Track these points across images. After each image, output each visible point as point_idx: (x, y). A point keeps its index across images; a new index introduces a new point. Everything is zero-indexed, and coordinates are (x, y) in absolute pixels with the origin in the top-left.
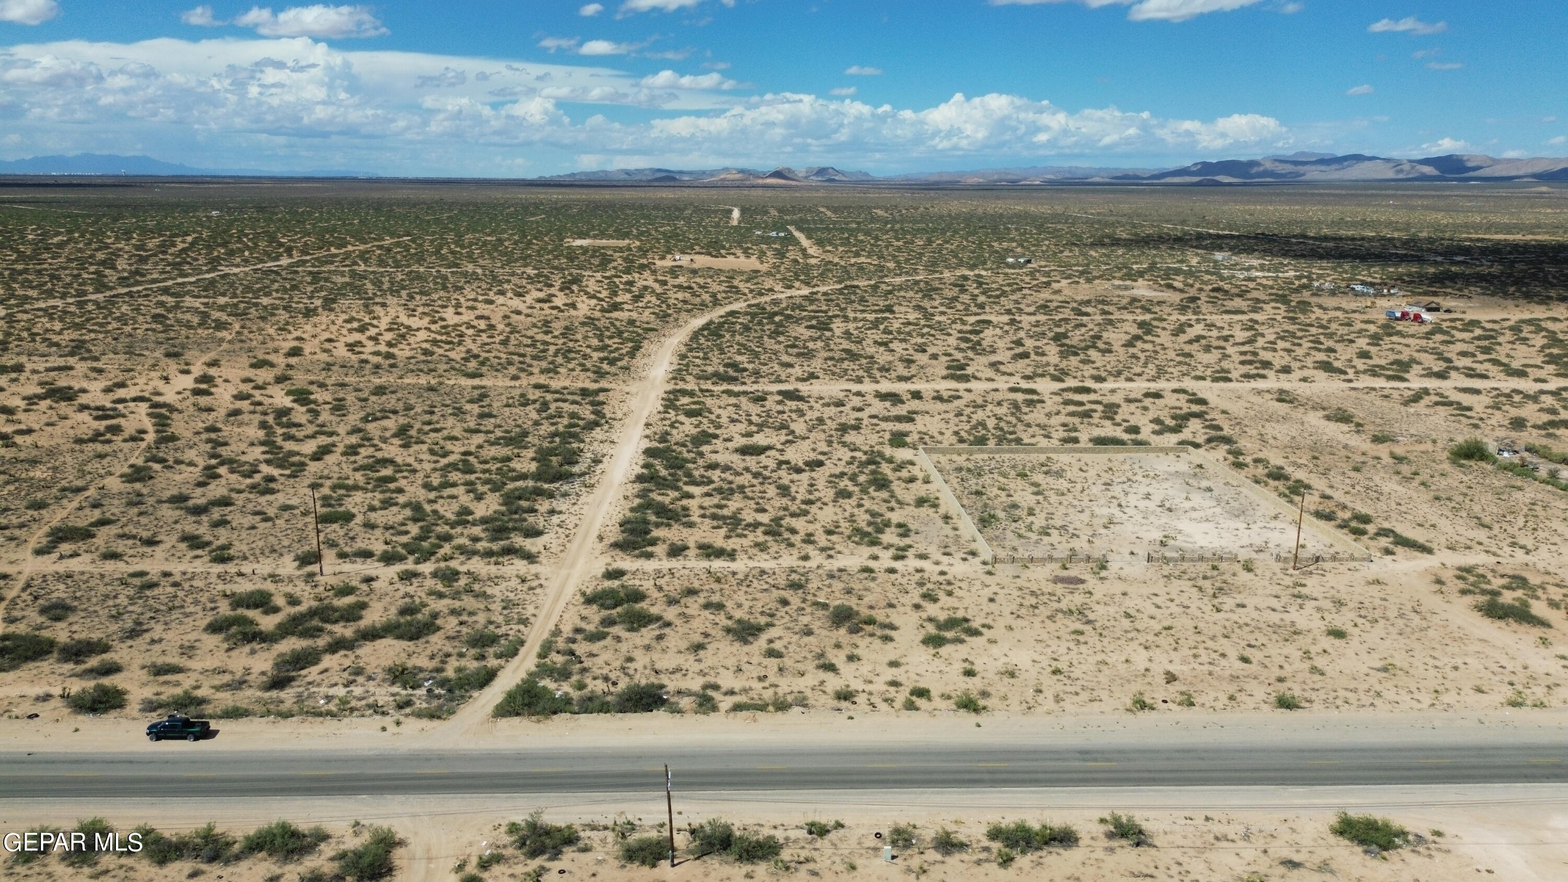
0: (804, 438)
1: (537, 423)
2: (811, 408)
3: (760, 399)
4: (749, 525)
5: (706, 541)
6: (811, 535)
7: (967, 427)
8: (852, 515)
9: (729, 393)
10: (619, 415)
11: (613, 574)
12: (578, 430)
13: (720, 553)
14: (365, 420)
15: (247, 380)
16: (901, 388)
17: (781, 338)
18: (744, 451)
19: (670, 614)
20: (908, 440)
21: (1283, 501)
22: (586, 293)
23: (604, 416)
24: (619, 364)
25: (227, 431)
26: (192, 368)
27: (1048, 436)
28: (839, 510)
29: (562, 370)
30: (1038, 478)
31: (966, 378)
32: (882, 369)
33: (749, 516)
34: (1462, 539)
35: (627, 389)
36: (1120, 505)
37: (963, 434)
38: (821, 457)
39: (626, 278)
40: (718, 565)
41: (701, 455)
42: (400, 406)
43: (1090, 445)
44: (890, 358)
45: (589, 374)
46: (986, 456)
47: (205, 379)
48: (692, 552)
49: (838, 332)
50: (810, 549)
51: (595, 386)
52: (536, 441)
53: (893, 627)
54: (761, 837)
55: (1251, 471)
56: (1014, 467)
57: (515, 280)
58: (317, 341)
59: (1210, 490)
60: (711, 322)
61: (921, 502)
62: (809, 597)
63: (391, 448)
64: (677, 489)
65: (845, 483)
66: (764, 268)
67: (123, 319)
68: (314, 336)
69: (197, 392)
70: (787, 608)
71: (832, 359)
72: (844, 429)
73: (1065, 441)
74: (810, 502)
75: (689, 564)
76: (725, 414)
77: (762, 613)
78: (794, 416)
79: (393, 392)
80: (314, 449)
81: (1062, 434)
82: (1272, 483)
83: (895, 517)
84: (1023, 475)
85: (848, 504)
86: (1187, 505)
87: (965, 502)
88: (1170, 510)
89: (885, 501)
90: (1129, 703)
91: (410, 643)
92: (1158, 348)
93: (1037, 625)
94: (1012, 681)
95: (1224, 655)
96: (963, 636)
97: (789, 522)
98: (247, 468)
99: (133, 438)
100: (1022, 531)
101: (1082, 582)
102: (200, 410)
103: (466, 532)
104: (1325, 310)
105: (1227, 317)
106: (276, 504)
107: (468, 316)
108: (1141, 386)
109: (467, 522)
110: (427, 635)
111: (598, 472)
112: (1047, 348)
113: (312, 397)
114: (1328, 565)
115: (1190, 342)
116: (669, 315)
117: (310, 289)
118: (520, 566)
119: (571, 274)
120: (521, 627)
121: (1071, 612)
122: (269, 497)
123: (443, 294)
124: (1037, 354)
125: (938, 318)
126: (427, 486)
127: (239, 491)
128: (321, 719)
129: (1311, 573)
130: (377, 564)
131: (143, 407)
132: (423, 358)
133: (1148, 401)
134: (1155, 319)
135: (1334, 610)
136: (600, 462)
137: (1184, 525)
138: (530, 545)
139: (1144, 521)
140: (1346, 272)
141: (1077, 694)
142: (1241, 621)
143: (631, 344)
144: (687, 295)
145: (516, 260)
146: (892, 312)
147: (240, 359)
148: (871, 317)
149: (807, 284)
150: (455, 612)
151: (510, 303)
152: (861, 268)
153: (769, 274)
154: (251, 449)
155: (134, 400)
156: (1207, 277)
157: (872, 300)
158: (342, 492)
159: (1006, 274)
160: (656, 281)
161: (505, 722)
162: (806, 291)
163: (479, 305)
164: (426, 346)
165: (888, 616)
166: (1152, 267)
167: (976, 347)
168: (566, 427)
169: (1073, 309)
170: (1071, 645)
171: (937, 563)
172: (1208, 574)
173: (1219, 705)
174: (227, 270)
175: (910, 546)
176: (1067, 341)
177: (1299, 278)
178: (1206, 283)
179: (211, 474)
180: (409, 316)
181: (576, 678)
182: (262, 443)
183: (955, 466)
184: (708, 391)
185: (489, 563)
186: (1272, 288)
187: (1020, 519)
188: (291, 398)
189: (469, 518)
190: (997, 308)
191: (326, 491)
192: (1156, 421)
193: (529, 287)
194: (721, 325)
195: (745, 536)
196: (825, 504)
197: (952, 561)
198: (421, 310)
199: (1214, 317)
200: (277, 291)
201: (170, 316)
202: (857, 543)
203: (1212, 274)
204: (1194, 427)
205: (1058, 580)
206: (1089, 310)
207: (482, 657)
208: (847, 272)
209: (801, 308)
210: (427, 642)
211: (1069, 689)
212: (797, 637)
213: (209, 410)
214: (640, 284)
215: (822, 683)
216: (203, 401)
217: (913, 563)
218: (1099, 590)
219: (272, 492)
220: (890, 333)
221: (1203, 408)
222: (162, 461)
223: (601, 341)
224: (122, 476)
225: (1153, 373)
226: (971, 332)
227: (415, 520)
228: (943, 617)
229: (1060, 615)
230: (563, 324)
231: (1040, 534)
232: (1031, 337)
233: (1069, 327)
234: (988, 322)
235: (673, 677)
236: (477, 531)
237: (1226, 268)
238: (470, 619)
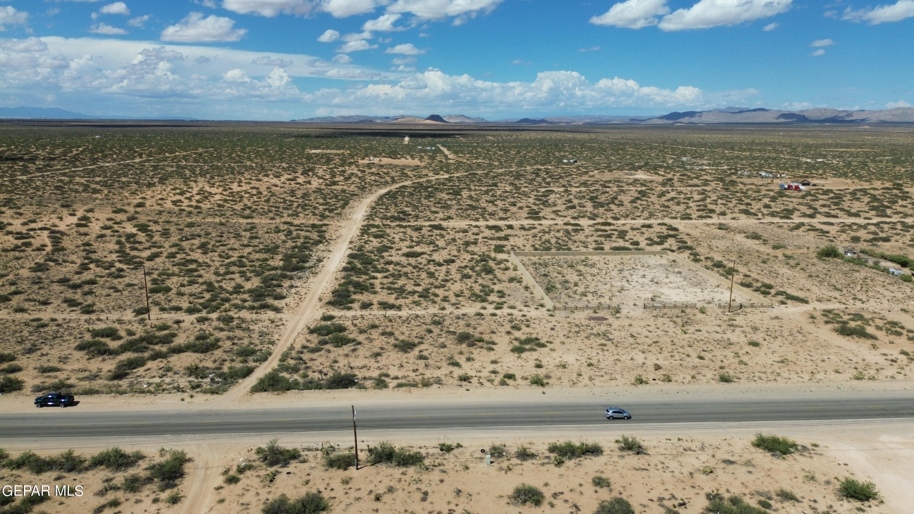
0: (444, 249)
1: (284, 242)
2: (448, 234)
3: (418, 229)
4: (410, 292)
5: (383, 301)
6: (446, 297)
7: (540, 243)
8: (471, 287)
10: (334, 237)
11: (327, 318)
12: (309, 245)
13: (392, 307)
14: (181, 240)
15: (109, 219)
16: (501, 223)
17: (432, 199)
18: (408, 255)
19: (361, 338)
20: (505, 249)
21: (723, 278)
22: (317, 176)
23: (325, 238)
24: (335, 212)
25: (95, 245)
26: (77, 213)
27: (586, 247)
28: (463, 285)
29: (301, 215)
30: (581, 268)
31: (539, 219)
32: (491, 214)
33: (410, 288)
34: (825, 296)
35: (339, 224)
36: (628, 281)
37: (537, 246)
38: (453, 258)
39: (341, 169)
40: (390, 313)
41: (383, 257)
42: (203, 233)
43: (611, 251)
44: (495, 209)
45: (317, 217)
46: (550, 257)
47: (85, 218)
48: (375, 307)
49: (465, 196)
50: (446, 304)
51: (320, 223)
52: (284, 251)
53: (494, 343)
54: (412, 453)
55: (704, 263)
56: (566, 262)
57: (275, 169)
58: (154, 200)
59: (680, 273)
60: (391, 191)
61: (511, 280)
62: (445, 329)
63: (196, 254)
64: (367, 274)
65: (468, 271)
66: (422, 164)
67: (37, 188)
68: (153, 197)
69: (78, 225)
70: (431, 335)
71: (461, 209)
72: (467, 244)
73: (596, 249)
74: (446, 281)
75: (373, 313)
76: (397, 237)
77: (416, 337)
78: (438, 238)
79: (199, 226)
80: (149, 255)
81: (594, 245)
82: (716, 269)
83: (497, 288)
84: (572, 266)
85: (469, 282)
86: (667, 280)
87: (538, 280)
88: (657, 283)
89: (491, 280)
90: (633, 380)
91: (202, 355)
92: (650, 204)
93: (579, 341)
94: (564, 370)
95: (688, 356)
96: (535, 347)
97: (433, 290)
98: (106, 264)
99: (38, 249)
100: (571, 294)
101: (606, 319)
102: (81, 234)
103: (239, 297)
104: (745, 185)
105: (689, 188)
106: (124, 283)
107: (245, 187)
108: (639, 222)
109: (240, 292)
110: (212, 350)
111: (320, 266)
112: (586, 204)
113: (149, 228)
114: (748, 310)
115: (668, 200)
116: (366, 188)
117: (151, 174)
118: (271, 314)
119: (308, 167)
120: (270, 346)
121: (599, 334)
122: (119, 280)
123: (231, 176)
124: (580, 206)
125: (522, 189)
126: (217, 274)
127: (101, 277)
128: (144, 395)
129: (739, 314)
130: (184, 314)
131: (46, 233)
132: (218, 208)
133: (644, 230)
134: (648, 189)
135: (752, 332)
136: (322, 261)
137: (665, 290)
138: (277, 303)
139: (642, 289)
140: (756, 167)
141: (602, 376)
142: (699, 339)
143: (342, 202)
144: (377, 178)
145: (276, 160)
146: (497, 186)
147: (106, 209)
148: (485, 189)
149: (447, 172)
150: (229, 338)
151: (271, 181)
152: (479, 165)
153: (425, 167)
154: (110, 255)
155: (40, 229)
156: (677, 169)
157: (485, 180)
158: (165, 277)
159: (563, 168)
160: (359, 170)
161: (257, 395)
162: (447, 176)
163: (253, 182)
164: (219, 202)
165: (491, 338)
166: (647, 164)
167: (546, 204)
168: (302, 243)
169: (601, 185)
170: (599, 351)
171: (521, 311)
172: (680, 315)
173: (686, 381)
174: (102, 164)
175: (505, 302)
176: (598, 200)
177: (730, 169)
178: (677, 172)
179: (84, 268)
180: (210, 187)
181: (301, 372)
182: (117, 252)
183: (531, 262)
184: (387, 225)
185: (252, 313)
186: (715, 174)
187: (569, 288)
188: (136, 229)
189: (242, 290)
190: (557, 184)
191: (155, 276)
192: (649, 239)
193: (283, 173)
194: (396, 193)
195: (407, 298)
196: (456, 282)
197: (529, 309)
198: (218, 184)
199: (682, 189)
200: (132, 175)
201: (66, 187)
202: (474, 301)
203: (681, 167)
204: (671, 242)
205: (591, 319)
206: (610, 185)
207: (246, 361)
208: (471, 167)
209: (444, 184)
210: (212, 354)
211: (597, 374)
212: (437, 349)
213: (86, 234)
214: (349, 172)
215: (451, 372)
216: (82, 230)
217: (506, 310)
218: (616, 323)
219: (122, 277)
220: (496, 196)
221: (676, 233)
222: (55, 261)
223: (325, 200)
224: (30, 268)
225: (647, 215)
226: (542, 196)
227: (208, 291)
228: (523, 337)
229: (592, 336)
230: (302, 192)
231: (581, 295)
232: (577, 198)
233: (598, 193)
234: (553, 191)
235: (361, 370)
236: (245, 296)
237: (688, 164)
238: (239, 342)
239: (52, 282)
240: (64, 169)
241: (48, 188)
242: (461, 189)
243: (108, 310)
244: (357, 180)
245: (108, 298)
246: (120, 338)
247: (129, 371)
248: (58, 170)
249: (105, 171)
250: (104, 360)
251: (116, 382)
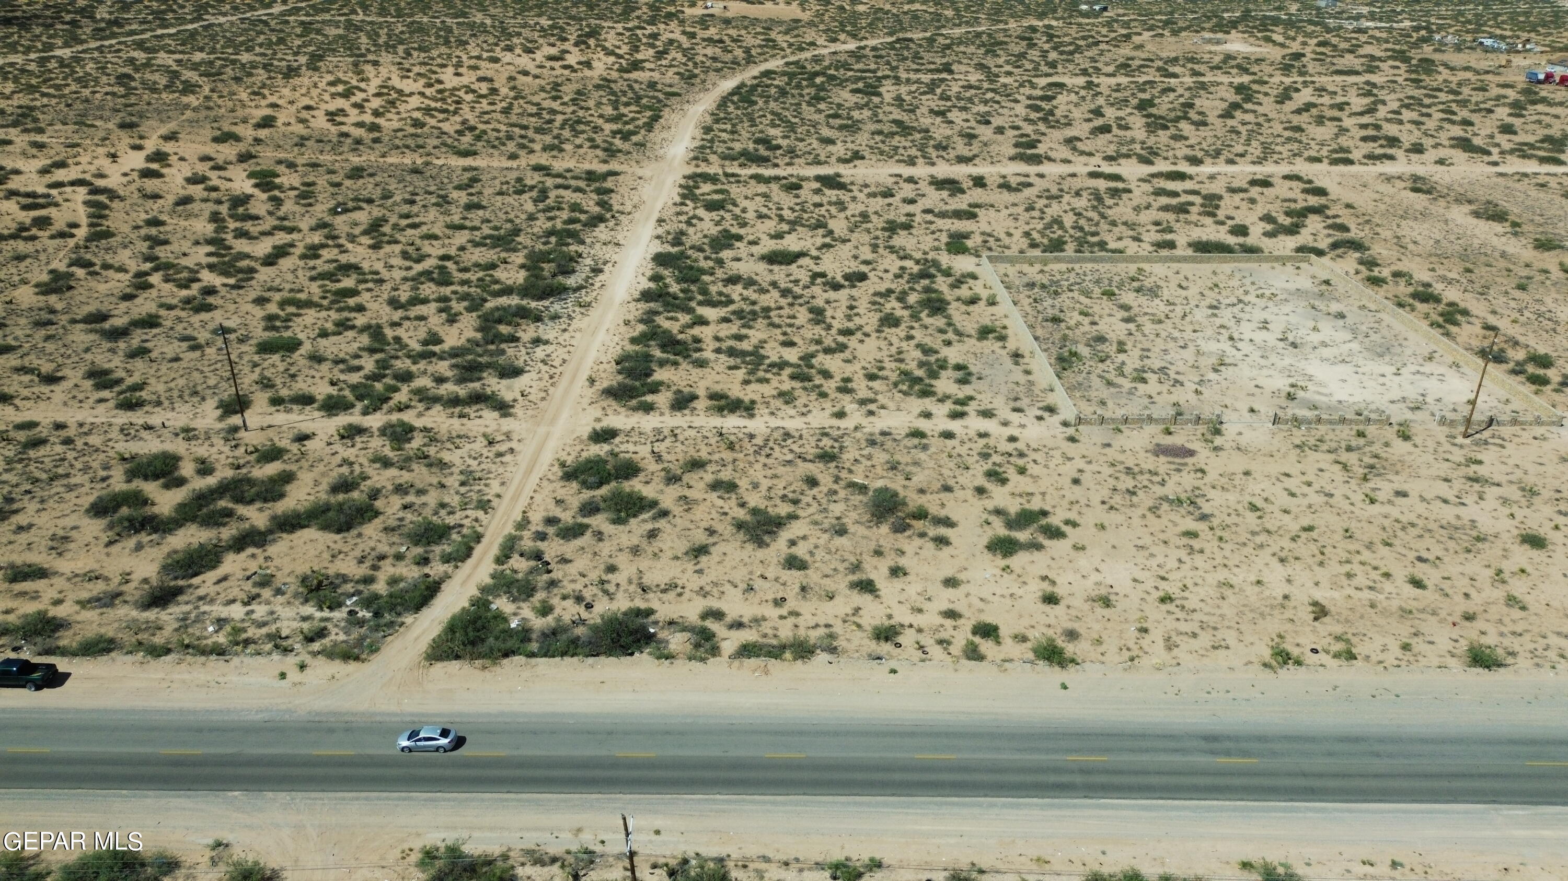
0: (844, 241)
1: (531, 218)
2: (854, 199)
3: (793, 187)
4: (772, 365)
5: (717, 388)
6: (847, 380)
7: (1040, 226)
8: (900, 352)
9: (758, 178)
10: (628, 208)
11: (604, 435)
12: (578, 226)
13: (735, 406)
14: (334, 212)
15: (205, 158)
16: (961, 172)
17: (822, 106)
18: (773, 258)
19: (668, 497)
20: (969, 243)
21: (1436, 333)
22: (604, 48)
23: (610, 209)
24: (634, 139)
25: (171, 224)
26: (146, 143)
27: (1137, 239)
28: (883, 344)
29: (568, 147)
30: (1128, 297)
31: (1036, 160)
32: (940, 147)
33: (773, 352)
35: (640, 172)
36: (1231, 338)
37: (1035, 235)
38: (864, 269)
39: (650, 29)
40: (732, 422)
41: (720, 262)
42: (377, 193)
43: (1190, 252)
44: (949, 132)
45: (599, 152)
46: (1063, 267)
47: (159, 157)
48: (702, 404)
49: (888, 98)
50: (846, 401)
51: (603, 168)
52: (529, 243)
53: (948, 523)
55: (1390, 289)
56: (1098, 282)
57: (526, 32)
58: (293, 109)
59: (1341, 316)
60: (742, 85)
61: (985, 333)
62: (844, 474)
63: (360, 249)
64: (690, 311)
65: (892, 305)
66: (806, 16)
67: (83, 82)
68: (291, 103)
69: (147, 174)
70: (815, 491)
71: (880, 133)
72: (892, 228)
73: (1160, 245)
74: (848, 332)
75: (697, 422)
76: (751, 206)
77: (784, 497)
78: (833, 210)
79: (371, 175)
80: (269, 250)
81: (1154, 235)
82: (1419, 306)
83: (953, 354)
84: (1110, 294)
85: (895, 334)
86: (1315, 338)
87: (1039, 332)
88: (1294, 345)
89: (942, 331)
90: (1267, 654)
91: (338, 537)
92: (1261, 120)
93: (1136, 521)
94: (1106, 612)
95: (1387, 575)
96: (1041, 539)
97: (823, 361)
98: (185, 275)
99: (62, 235)
100: (1111, 376)
101: (1191, 453)
102: (146, 196)
103: (430, 369)
104: (1452, 69)
105: (1339, 79)
106: (211, 326)
107: (469, 78)
108: (1244, 170)
109: (434, 354)
110: (361, 524)
111: (598, 285)
112: (1130, 120)
113: (277, 180)
114: (1506, 431)
115: (1298, 112)
116: (696, 76)
117: (298, 42)
118: (489, 419)
119: (588, 26)
120: (480, 514)
121: (1180, 501)
122: (204, 316)
123: (444, 50)
124: (1120, 127)
125: (1003, 80)
126: (394, 303)
127: (170, 307)
128: (203, 658)
129: (1486, 443)
130: (317, 414)
131: (81, 193)
132: (412, 130)
133: (1255, 191)
134: (1254, 82)
135: (1524, 502)
136: (601, 271)
137: (1315, 368)
138: (505, 389)
139: (1263, 362)
140: (1469, 22)
141: (1195, 635)
142: (1404, 519)
143: (649, 114)
144: (718, 50)
145: (531, 9)
146: (951, 72)
147: (202, 131)
148: (926, 78)
149: (854, 37)
150: (400, 489)
151: (518, 61)
152: (915, 17)
153: (811, 24)
154: (195, 249)
155: (73, 183)
156: (1310, 28)
157: (927, 56)
158: (291, 309)
159: (1079, 24)
160: (684, 33)
161: (441, 669)
162: (852, 45)
163: (482, 64)
164: (417, 115)
165: (943, 505)
166: (1246, 15)
167: (1048, 118)
168: (565, 222)
169: (1159, 69)
170: (1183, 554)
171: (1005, 424)
172: (1353, 444)
173: (1390, 659)
174: (212, 20)
175: (971, 398)
176: (1153, 111)
177: (1417, 29)
178: (1309, 35)
179: (141, 284)
180: (403, 77)
181: (540, 596)
182: (209, 242)
183: (1026, 280)
184: (733, 175)
185: (452, 416)
186: (1387, 42)
187: (1108, 357)
188: (253, 181)
189: (436, 349)
190: (1071, 67)
191: (273, 308)
192: (1267, 218)
193: (541, 41)
194: (754, 88)
195: (767, 381)
196: (867, 335)
197: (1024, 421)
198: (416, 69)
199: (1324, 79)
200: (261, 45)
201: (137, 76)
202: (905, 393)
203: (1316, 24)
204: (1314, 223)
205: (1160, 450)
206: (1177, 70)
207: (424, 561)
208: (900, 22)
209: (846, 66)
210: (360, 535)
211: (1184, 627)
212: (826, 536)
213: (156, 197)
214: (666, 36)
215: (857, 610)
216: (151, 185)
217: (975, 423)
218: (1215, 465)
219: (209, 308)
220: (948, 99)
221: (1322, 200)
222: (87, 264)
223: (616, 108)
224: (37, 285)
225: (1258, 152)
226: (1042, 98)
227: (372, 351)
228: (1014, 507)
229: (1165, 506)
230: (575, 86)
231: (1134, 380)
232: (1112, 105)
233: (1155, 92)
234: (1061, 85)
235: (665, 597)
236: (443, 367)
237: (1331, 16)
238: (418, 501)
239: (74, 321)
240: (143, 32)
241: (104, 79)
242: (879, 79)
243: (170, 398)
244: (679, 56)
245: (175, 365)
246: (180, 482)
247: (181, 583)
248: (132, 33)
249: (213, 37)
250: (139, 547)
251: (151, 615)
